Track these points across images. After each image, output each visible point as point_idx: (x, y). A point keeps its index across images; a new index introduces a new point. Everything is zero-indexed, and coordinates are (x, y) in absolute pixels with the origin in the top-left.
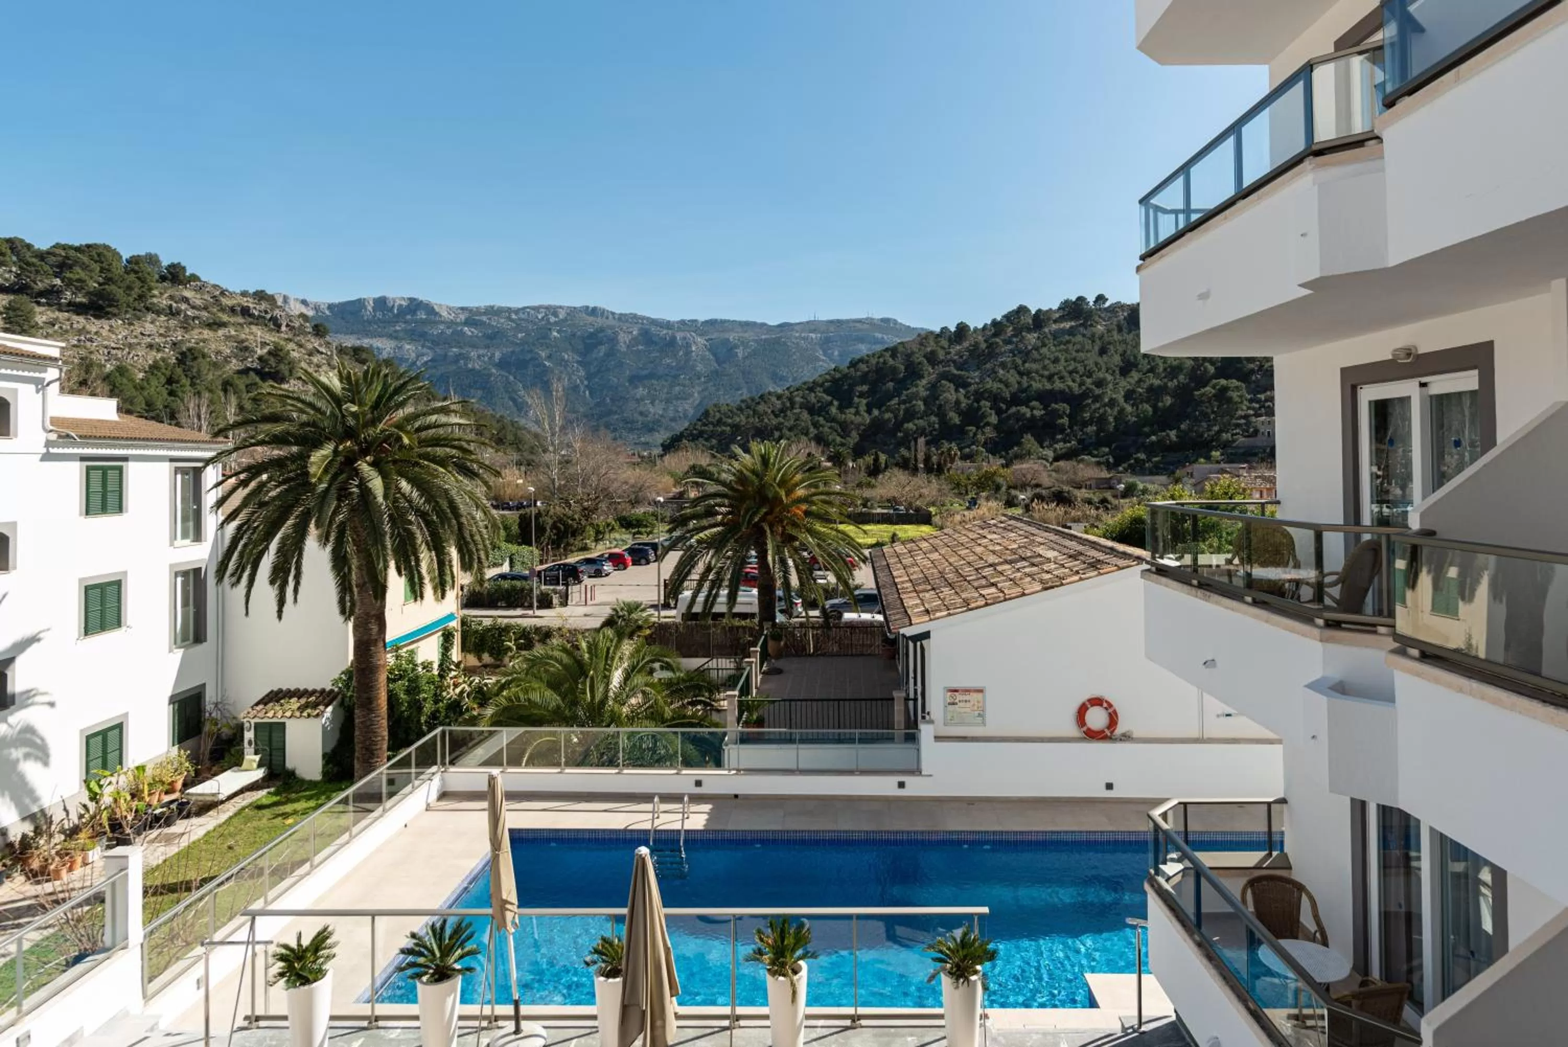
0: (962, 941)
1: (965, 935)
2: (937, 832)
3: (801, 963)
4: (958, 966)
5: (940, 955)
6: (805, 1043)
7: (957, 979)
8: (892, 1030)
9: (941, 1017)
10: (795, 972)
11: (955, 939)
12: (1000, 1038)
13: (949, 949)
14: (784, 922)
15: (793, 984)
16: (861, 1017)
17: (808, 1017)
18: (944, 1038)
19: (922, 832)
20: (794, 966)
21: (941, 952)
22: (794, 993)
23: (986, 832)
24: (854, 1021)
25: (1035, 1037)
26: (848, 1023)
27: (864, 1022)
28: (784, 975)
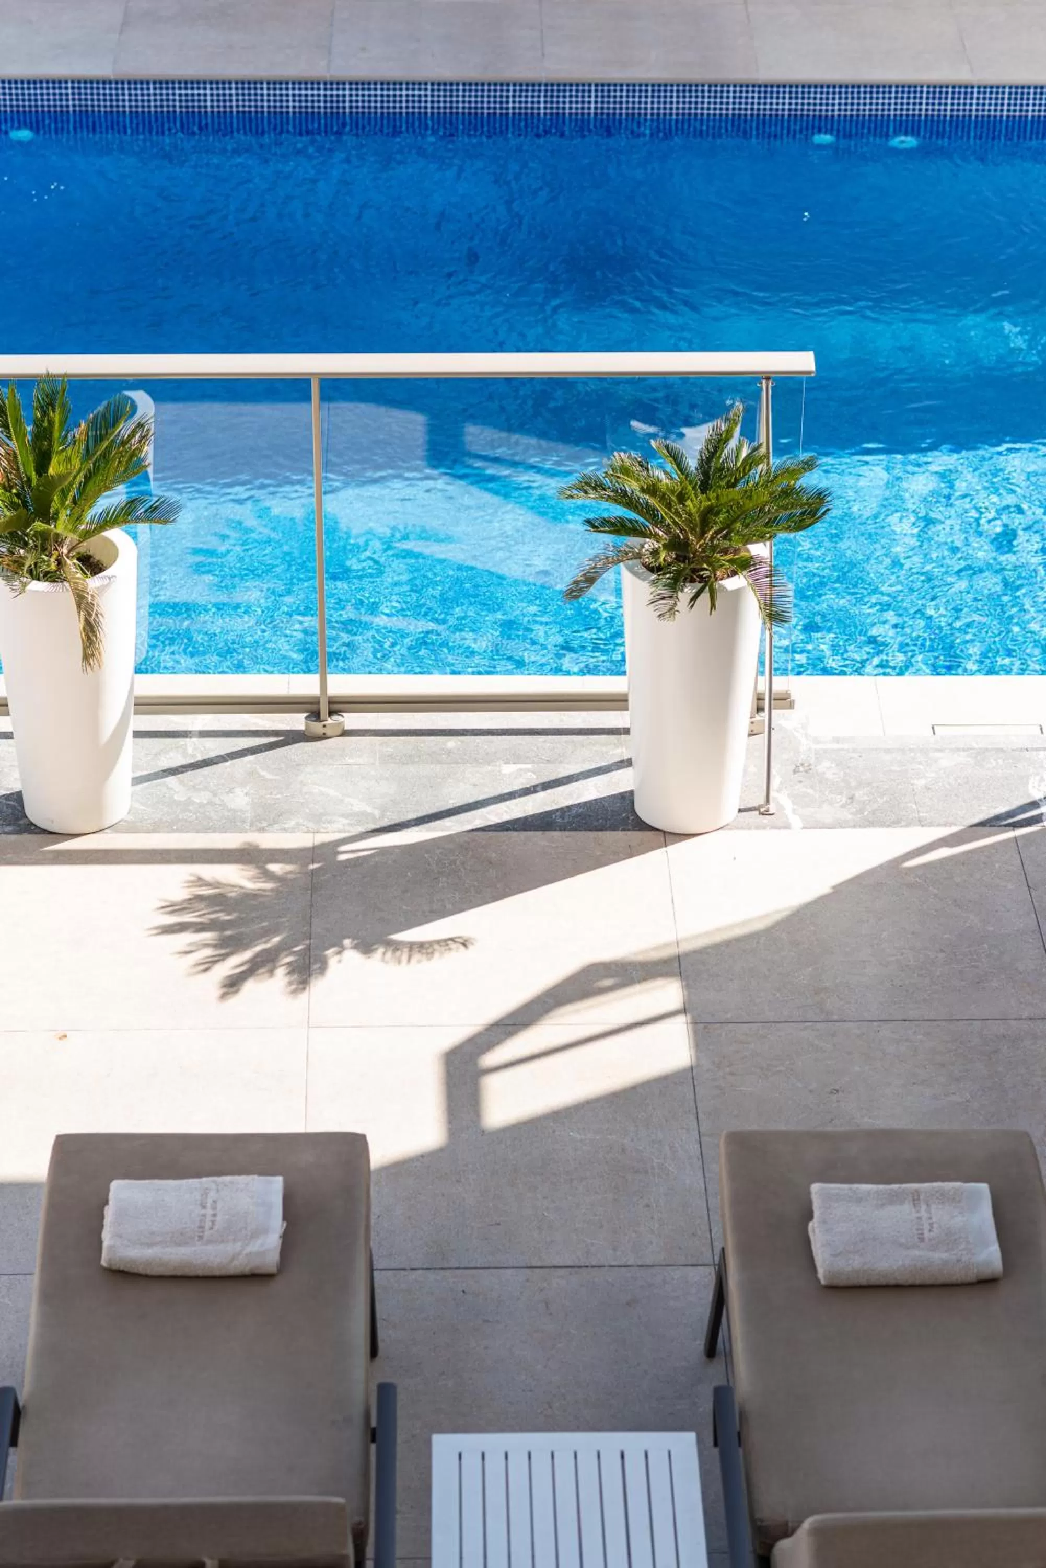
0: (705, 464)
1: (717, 444)
2: (716, 88)
3: (115, 534)
4: (678, 546)
5: (618, 511)
6: (137, 781)
7: (674, 586)
8: (452, 743)
9: (618, 702)
10: (92, 565)
11: (677, 459)
12: (826, 768)
13: (652, 490)
14: (49, 403)
15: (83, 603)
16: (337, 706)
17: (144, 705)
18: (628, 763)
19: (660, 88)
20: (90, 546)
21: (624, 498)
22: (90, 630)
23: (911, 88)
24: (315, 715)
25: (946, 761)
26: (297, 721)
27: (351, 720)
28: (51, 577)
